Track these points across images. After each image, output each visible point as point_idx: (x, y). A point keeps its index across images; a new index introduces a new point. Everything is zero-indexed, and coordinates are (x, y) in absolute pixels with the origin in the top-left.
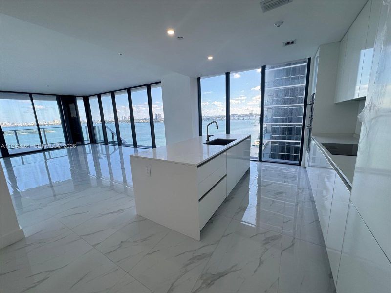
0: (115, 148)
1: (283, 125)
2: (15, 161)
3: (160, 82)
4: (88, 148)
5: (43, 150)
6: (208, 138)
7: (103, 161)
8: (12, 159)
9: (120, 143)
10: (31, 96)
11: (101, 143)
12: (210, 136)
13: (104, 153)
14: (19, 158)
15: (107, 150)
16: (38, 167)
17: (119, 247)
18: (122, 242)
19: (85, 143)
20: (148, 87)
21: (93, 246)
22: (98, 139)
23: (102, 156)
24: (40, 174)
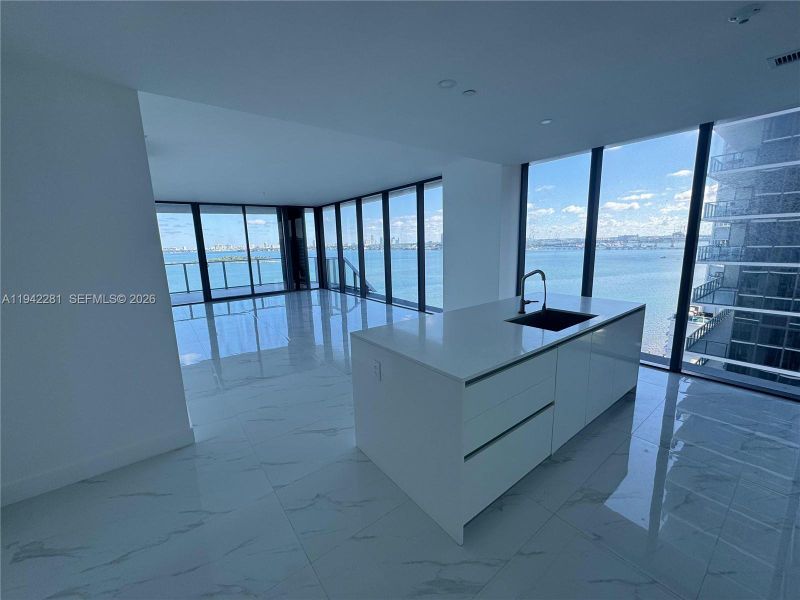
0: (356, 300)
1: (783, 269)
2: (219, 309)
3: (440, 177)
4: (315, 295)
5: (253, 296)
6: (523, 308)
7: (336, 321)
8: (215, 305)
9: (364, 291)
10: (244, 208)
11: (335, 289)
12: (529, 302)
13: (340, 307)
14: (224, 305)
15: (344, 302)
16: (244, 322)
17: (311, 505)
18: (318, 496)
19: (312, 287)
20: (420, 187)
21: (273, 487)
22: (332, 281)
23: (335, 311)
24: (246, 335)
